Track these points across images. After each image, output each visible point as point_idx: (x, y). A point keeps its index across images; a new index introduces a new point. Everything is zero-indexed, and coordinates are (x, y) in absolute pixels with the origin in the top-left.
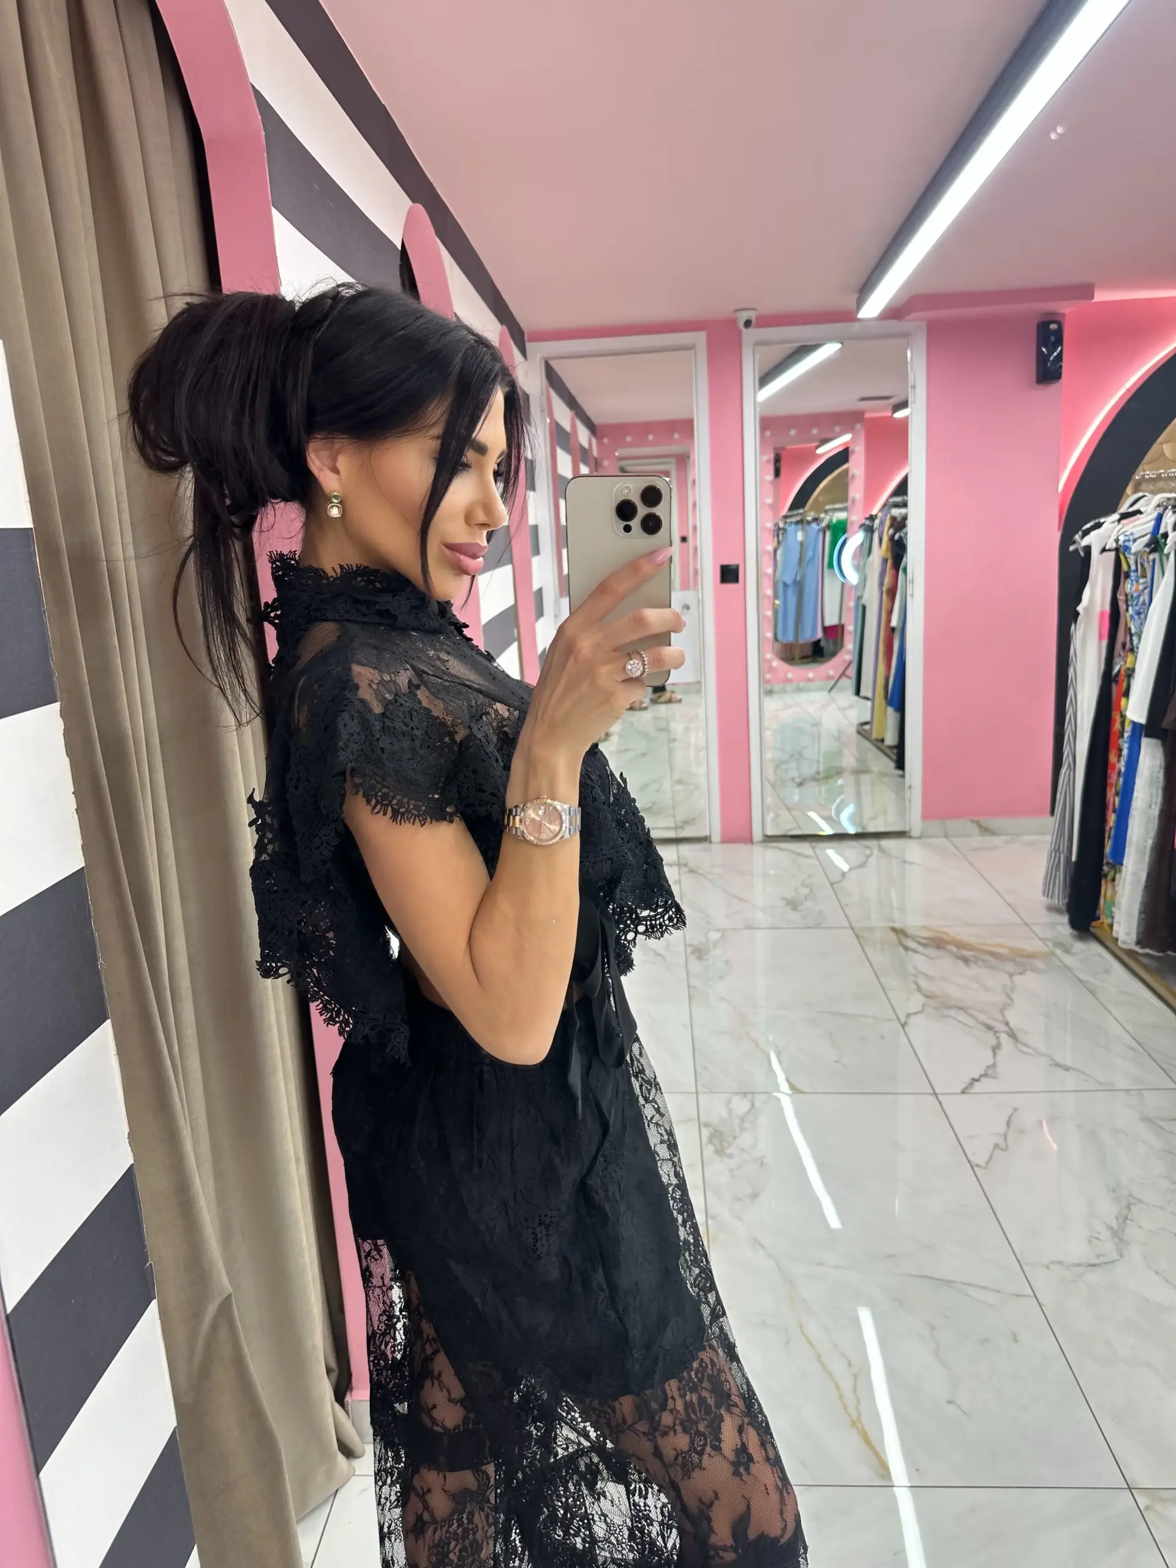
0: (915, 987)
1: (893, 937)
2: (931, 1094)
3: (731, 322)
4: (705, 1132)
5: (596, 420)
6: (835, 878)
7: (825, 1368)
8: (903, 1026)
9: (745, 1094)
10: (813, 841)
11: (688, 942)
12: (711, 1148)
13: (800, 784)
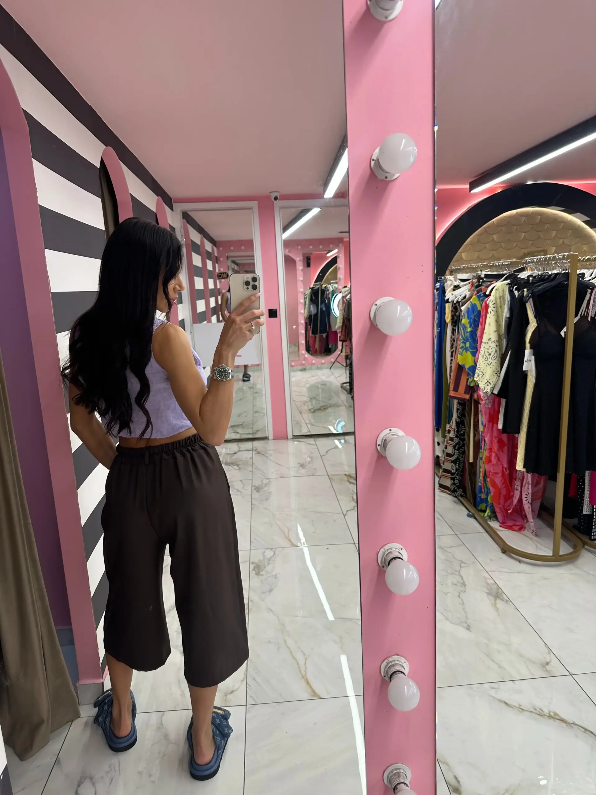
0: (352, 499)
1: (345, 478)
2: (353, 544)
3: (269, 197)
4: (252, 566)
5: (216, 239)
6: (323, 453)
7: (293, 657)
8: (344, 516)
9: (272, 549)
10: (315, 438)
11: (253, 485)
12: (254, 572)
13: (314, 412)
